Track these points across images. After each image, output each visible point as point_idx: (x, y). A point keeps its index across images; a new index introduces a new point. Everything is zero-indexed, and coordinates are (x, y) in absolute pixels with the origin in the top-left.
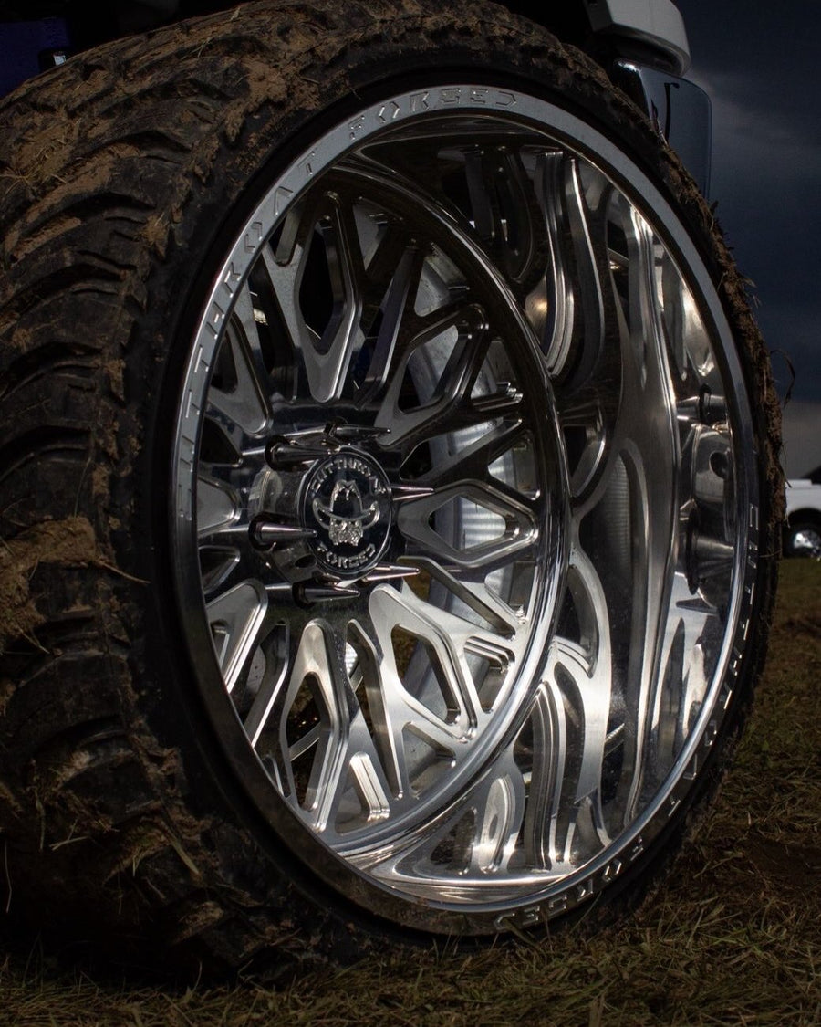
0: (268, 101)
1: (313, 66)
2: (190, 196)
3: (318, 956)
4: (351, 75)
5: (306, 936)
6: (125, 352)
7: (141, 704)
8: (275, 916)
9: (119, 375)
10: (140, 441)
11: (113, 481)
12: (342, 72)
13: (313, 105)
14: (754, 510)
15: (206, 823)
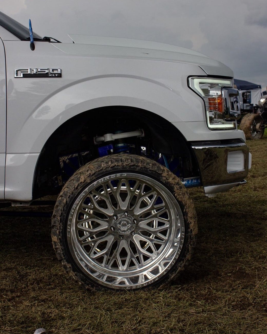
0: (82, 182)
1: (90, 176)
2: (69, 196)
3: (95, 290)
4: (96, 176)
5: (93, 288)
6: (60, 217)
7: (65, 259)
8: (88, 285)
9: (59, 219)
10: (62, 227)
11: (59, 232)
12: (94, 176)
13: (89, 181)
14: (183, 228)
15: (76, 273)
